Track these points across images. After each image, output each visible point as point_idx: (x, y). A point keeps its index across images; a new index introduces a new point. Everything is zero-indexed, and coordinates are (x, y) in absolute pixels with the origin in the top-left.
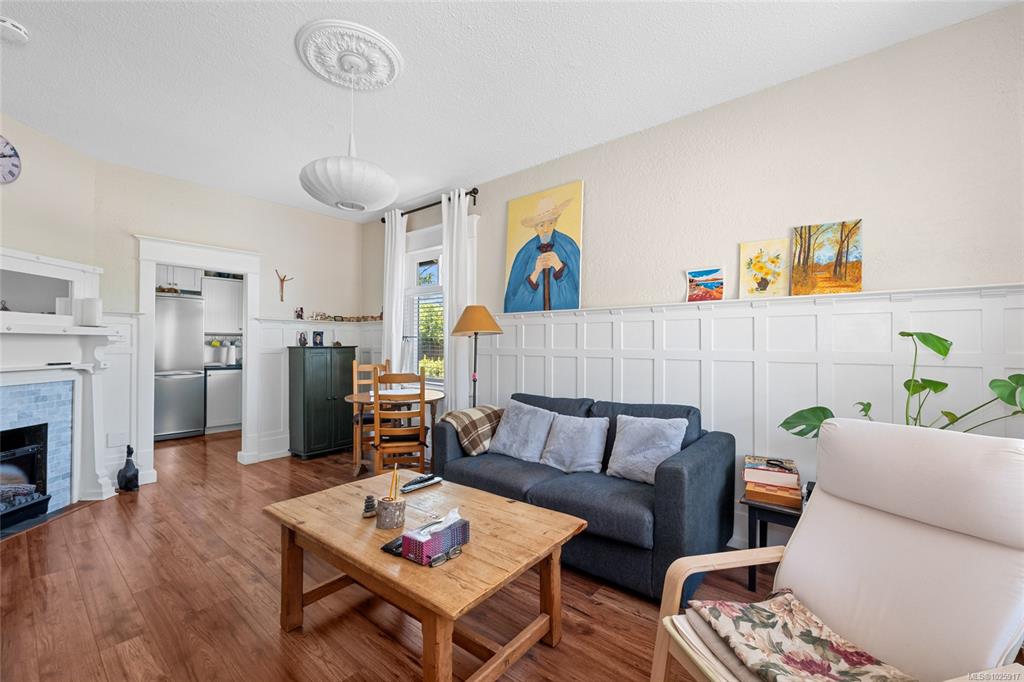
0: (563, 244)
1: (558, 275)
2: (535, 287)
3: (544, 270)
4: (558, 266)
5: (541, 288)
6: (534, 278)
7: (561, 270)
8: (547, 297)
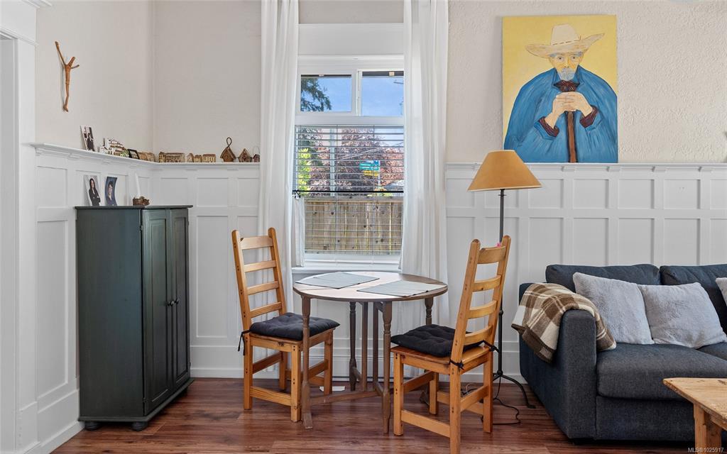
0: (592, 85)
1: (587, 122)
2: (553, 132)
3: (566, 114)
4: (587, 110)
5: (562, 135)
6: (551, 121)
7: (592, 116)
8: (572, 146)
